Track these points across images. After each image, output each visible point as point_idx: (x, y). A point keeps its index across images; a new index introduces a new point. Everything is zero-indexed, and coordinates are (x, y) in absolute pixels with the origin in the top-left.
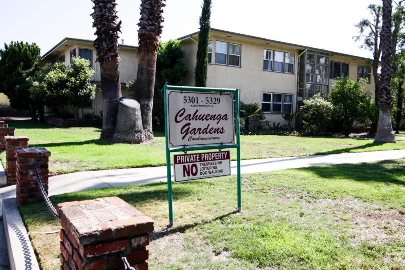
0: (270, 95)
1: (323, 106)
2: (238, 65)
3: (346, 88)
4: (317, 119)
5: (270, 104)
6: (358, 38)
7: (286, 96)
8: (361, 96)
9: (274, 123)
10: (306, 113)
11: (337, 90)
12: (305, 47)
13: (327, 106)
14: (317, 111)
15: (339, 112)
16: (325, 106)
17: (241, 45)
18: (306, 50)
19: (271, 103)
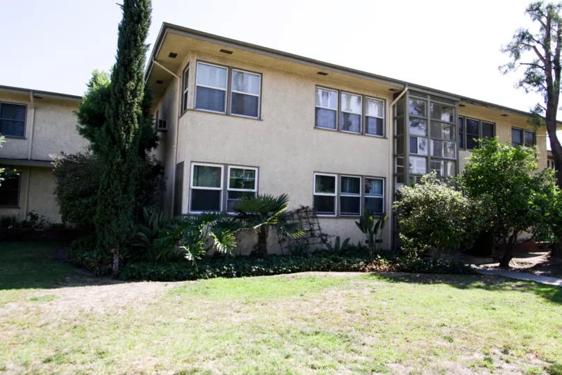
0: (334, 178)
1: (443, 199)
2: (256, 116)
3: (495, 159)
4: (431, 231)
5: (333, 197)
6: (511, 66)
7: (369, 180)
8: (531, 176)
9: (338, 238)
10: (407, 215)
11: (475, 165)
12: (404, 84)
13: (453, 200)
14: (431, 213)
15: (485, 215)
16: (449, 199)
17: (261, 74)
18: (407, 89)
19: (335, 194)
